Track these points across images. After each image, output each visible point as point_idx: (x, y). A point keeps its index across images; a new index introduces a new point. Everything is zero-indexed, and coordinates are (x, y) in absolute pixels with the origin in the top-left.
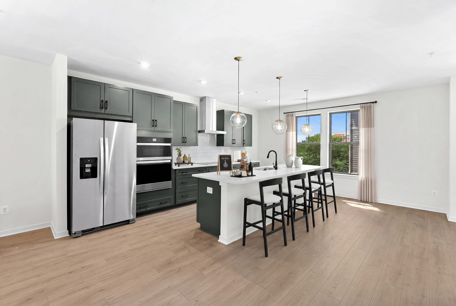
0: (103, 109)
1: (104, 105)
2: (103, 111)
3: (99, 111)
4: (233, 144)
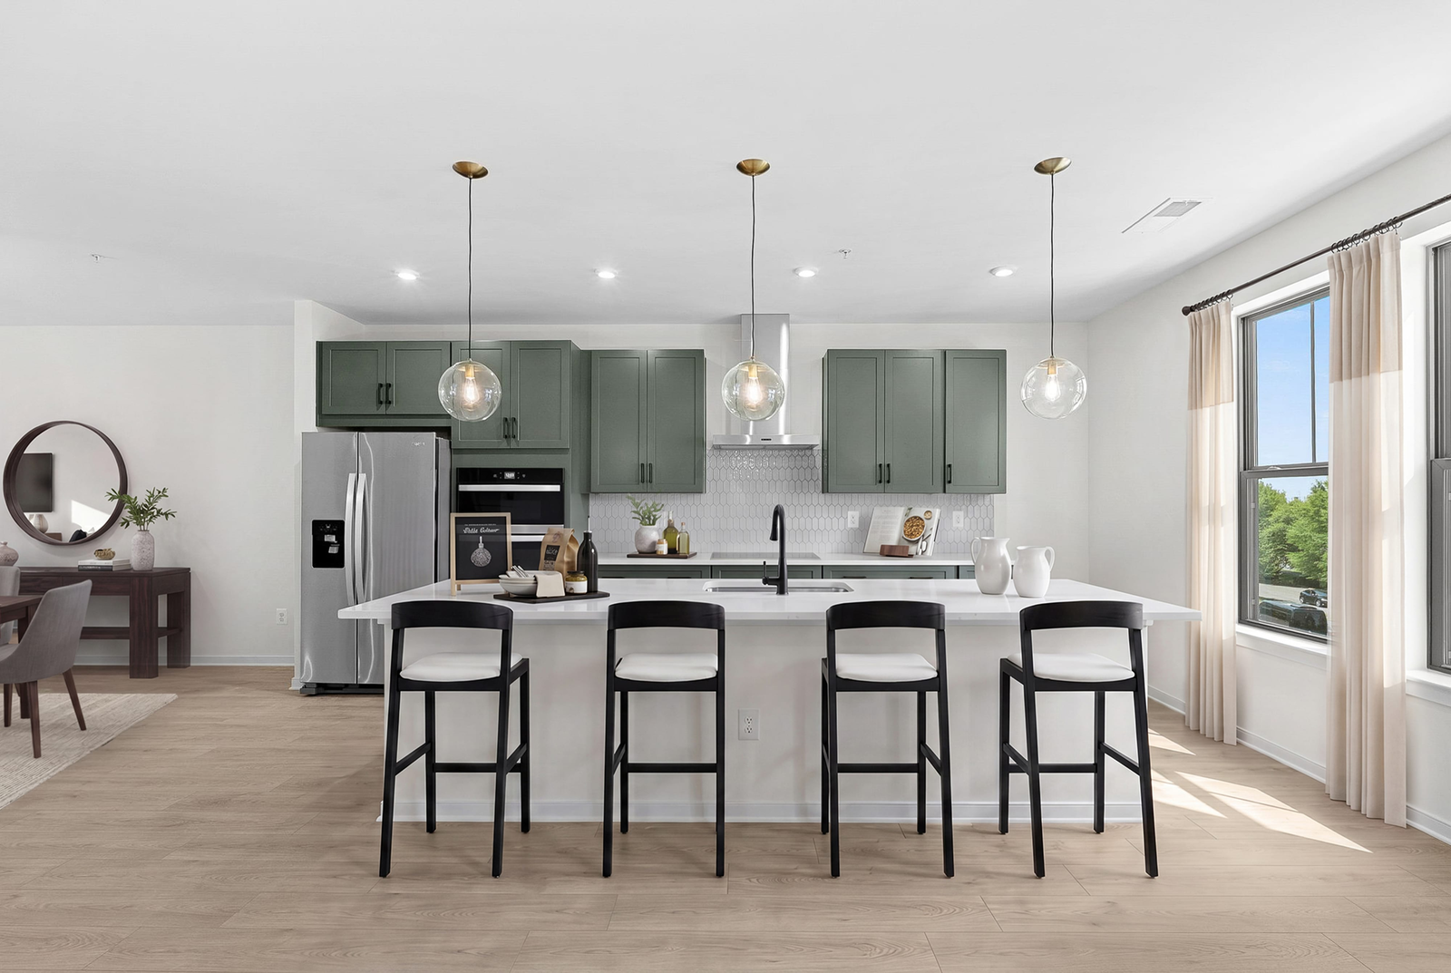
0: (384, 405)
1: (384, 393)
2: (382, 410)
3: (374, 411)
4: (878, 484)
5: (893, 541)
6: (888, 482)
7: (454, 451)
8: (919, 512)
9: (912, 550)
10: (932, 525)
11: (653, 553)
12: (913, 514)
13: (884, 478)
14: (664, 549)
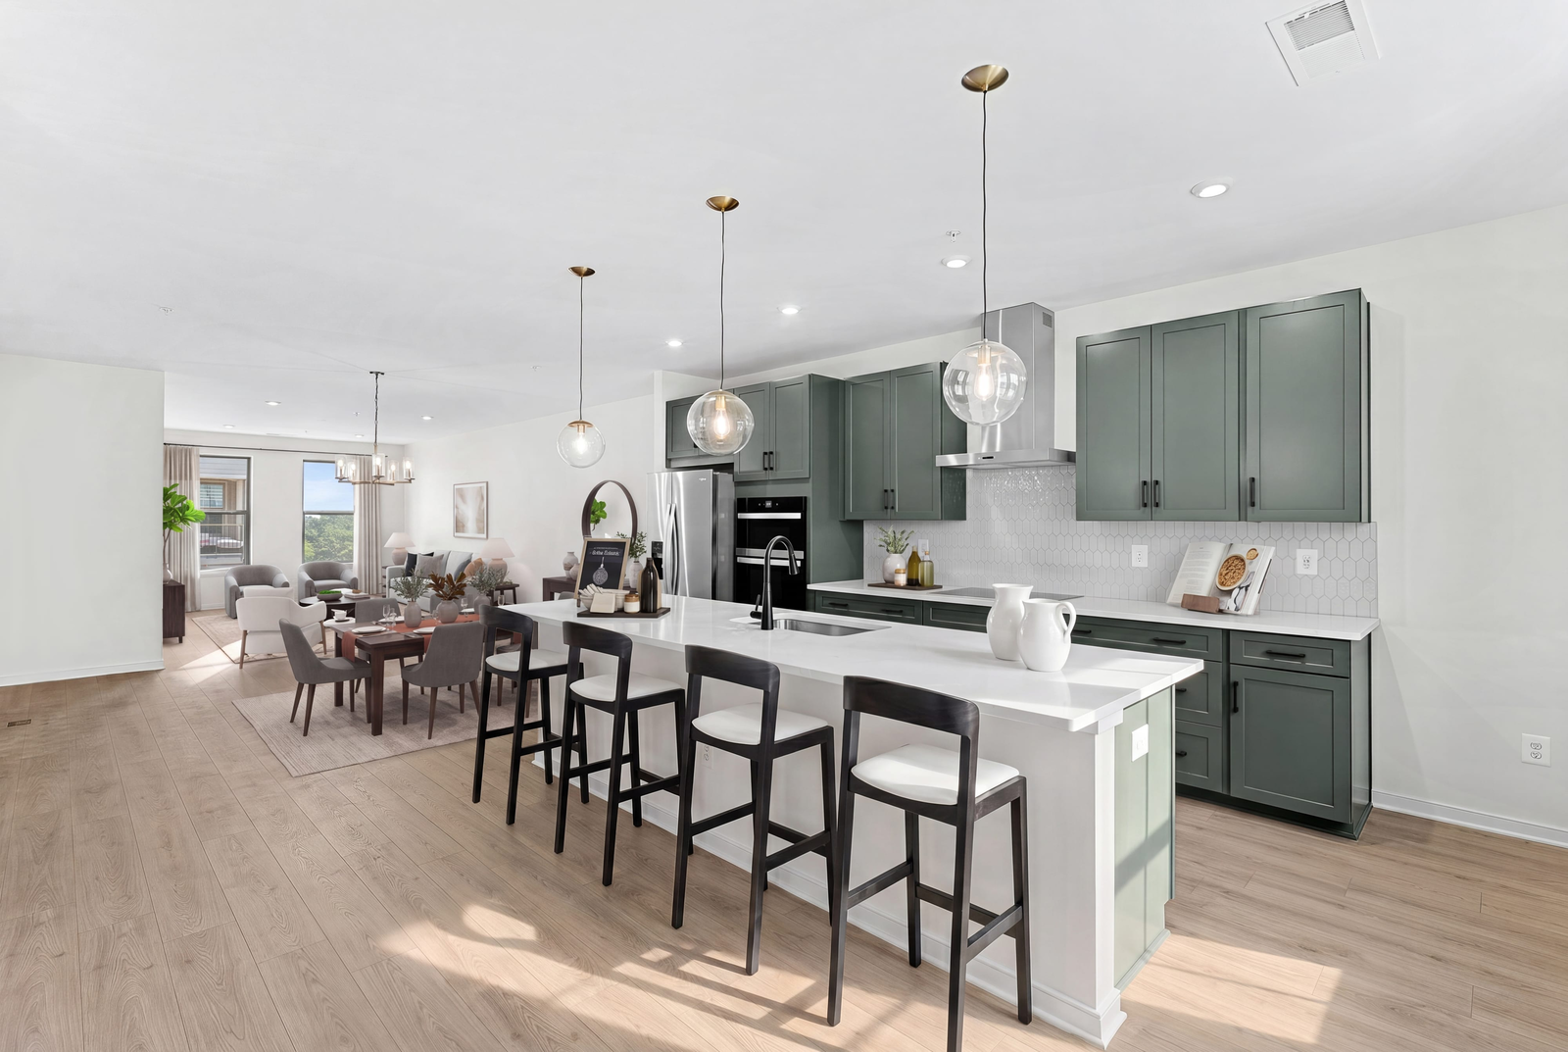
4: (1142, 509)
5: (1204, 590)
6: (1157, 505)
7: (738, 484)
8: (1241, 550)
9: (1229, 604)
10: (1258, 568)
11: (890, 584)
12: (1234, 552)
13: (1151, 500)
14: (902, 579)
